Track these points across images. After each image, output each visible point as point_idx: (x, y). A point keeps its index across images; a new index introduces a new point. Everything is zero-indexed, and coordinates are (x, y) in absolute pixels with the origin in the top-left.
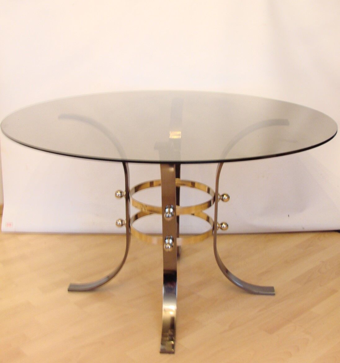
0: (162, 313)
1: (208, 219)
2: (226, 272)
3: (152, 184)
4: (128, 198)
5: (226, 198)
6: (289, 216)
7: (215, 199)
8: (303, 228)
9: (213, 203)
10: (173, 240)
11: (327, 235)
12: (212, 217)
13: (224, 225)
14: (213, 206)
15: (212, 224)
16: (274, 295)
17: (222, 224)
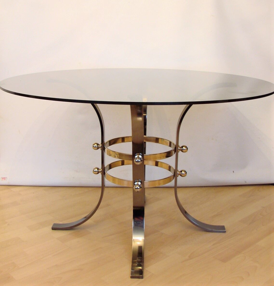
0: (132, 243)
1: (170, 168)
2: (185, 213)
3: (123, 139)
4: (103, 149)
5: (184, 149)
6: (233, 172)
7: (176, 150)
8: (246, 182)
9: (174, 154)
10: (141, 183)
11: (265, 187)
12: (173, 166)
13: (183, 172)
14: (174, 156)
15: (173, 172)
16: (225, 232)
17: (181, 171)
